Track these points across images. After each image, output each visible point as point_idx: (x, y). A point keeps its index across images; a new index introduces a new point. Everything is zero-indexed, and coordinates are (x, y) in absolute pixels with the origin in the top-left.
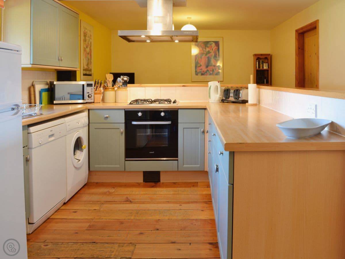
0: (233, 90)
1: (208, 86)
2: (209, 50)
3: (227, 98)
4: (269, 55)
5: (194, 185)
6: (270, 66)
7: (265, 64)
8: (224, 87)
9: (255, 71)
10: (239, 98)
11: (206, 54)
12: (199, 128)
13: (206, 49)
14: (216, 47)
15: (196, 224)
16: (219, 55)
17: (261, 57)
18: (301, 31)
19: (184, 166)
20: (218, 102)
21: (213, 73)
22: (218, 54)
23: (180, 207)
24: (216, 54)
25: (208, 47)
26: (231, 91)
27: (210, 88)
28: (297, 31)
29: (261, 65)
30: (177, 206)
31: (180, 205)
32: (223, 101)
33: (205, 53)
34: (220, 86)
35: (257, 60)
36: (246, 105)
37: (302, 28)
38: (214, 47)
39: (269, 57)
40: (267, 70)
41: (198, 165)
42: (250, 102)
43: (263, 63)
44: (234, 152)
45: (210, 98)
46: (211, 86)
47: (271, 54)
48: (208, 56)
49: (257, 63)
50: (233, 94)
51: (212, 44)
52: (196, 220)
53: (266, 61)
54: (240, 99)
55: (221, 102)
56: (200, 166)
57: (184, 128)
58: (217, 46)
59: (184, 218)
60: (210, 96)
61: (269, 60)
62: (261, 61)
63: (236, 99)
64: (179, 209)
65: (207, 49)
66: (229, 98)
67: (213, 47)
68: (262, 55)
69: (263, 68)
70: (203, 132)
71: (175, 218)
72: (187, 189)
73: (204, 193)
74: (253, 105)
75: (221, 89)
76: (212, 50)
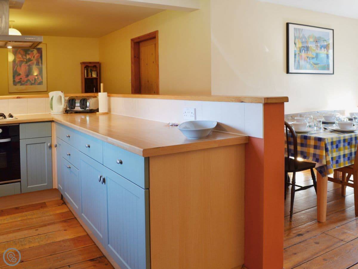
0: (80, 100)
1: (48, 97)
2: (30, 57)
3: (72, 109)
4: (98, 63)
5: (43, 206)
6: (99, 74)
7: (94, 72)
8: (68, 97)
9: (84, 80)
10: (86, 107)
11: (27, 62)
12: (45, 143)
13: (26, 56)
14: (38, 55)
15: (65, 245)
16: (42, 63)
17: (90, 65)
18: (138, 40)
19: (29, 187)
20: (62, 113)
21: (35, 82)
22: (40, 61)
23: (38, 232)
24: (39, 62)
25: (29, 54)
26: (76, 101)
27: (52, 99)
28: (132, 40)
29: (90, 74)
30: (32, 232)
31: (36, 230)
32: (66, 112)
33: (25, 60)
34: (64, 96)
35: (85, 68)
36: (96, 114)
37: (139, 38)
38: (36, 54)
39: (98, 65)
40: (96, 79)
41: (46, 183)
42: (101, 111)
43: (91, 71)
44: (149, 157)
45: (52, 110)
46: (53, 96)
47: (100, 62)
48: (29, 63)
49: (86, 71)
50: (80, 103)
51: (34, 50)
52: (63, 241)
53: (94, 69)
54: (87, 109)
55: (64, 113)
56: (47, 185)
57: (27, 145)
58: (39, 53)
59: (49, 242)
60: (52, 108)
61: (98, 69)
62: (89, 69)
63: (83, 108)
64: (37, 234)
65: (28, 57)
66: (74, 108)
67: (34, 54)
68: (90, 63)
69: (92, 76)
70: (51, 147)
71: (37, 244)
72: (35, 212)
73: (58, 212)
74: (104, 114)
75: (65, 100)
76: (34, 57)
